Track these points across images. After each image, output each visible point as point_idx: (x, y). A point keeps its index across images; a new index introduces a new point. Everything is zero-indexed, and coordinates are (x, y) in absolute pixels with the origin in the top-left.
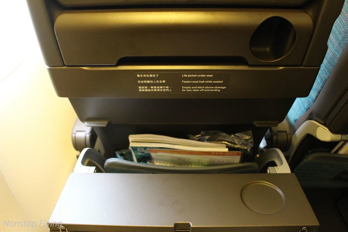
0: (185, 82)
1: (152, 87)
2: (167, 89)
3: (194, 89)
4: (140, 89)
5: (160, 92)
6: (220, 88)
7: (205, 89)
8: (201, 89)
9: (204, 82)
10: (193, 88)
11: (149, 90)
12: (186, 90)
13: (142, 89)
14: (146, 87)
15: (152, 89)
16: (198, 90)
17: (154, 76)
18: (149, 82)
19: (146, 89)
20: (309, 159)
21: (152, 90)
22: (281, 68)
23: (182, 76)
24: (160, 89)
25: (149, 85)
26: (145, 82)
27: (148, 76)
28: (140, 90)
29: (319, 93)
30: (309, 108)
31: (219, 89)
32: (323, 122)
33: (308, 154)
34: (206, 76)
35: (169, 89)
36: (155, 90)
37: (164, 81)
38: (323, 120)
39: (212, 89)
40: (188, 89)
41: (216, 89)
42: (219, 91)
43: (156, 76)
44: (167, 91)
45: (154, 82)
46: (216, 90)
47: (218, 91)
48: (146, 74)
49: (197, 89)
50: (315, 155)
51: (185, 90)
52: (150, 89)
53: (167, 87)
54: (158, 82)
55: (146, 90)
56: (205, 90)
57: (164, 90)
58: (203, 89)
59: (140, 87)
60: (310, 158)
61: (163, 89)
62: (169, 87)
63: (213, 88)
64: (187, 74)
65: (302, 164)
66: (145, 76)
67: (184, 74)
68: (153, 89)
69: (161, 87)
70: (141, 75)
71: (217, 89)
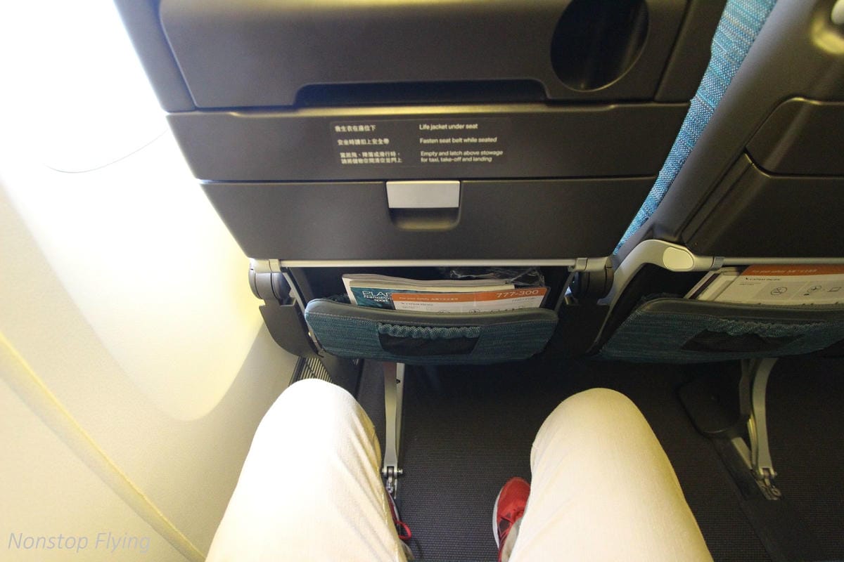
0: (425, 141)
1: (365, 154)
2: (393, 157)
3: (444, 157)
4: (343, 158)
5: (380, 164)
6: (491, 153)
7: (463, 156)
8: (457, 157)
9: (460, 140)
10: (441, 154)
11: (361, 161)
12: (428, 160)
13: (346, 158)
14: (354, 154)
15: (365, 157)
16: (450, 160)
17: (367, 128)
18: (358, 142)
19: (355, 158)
20: (644, 310)
21: (366, 161)
22: (612, 107)
23: (420, 128)
24: (380, 158)
25: (359, 150)
26: (352, 142)
27: (355, 128)
28: (344, 162)
29: (668, 187)
30: (647, 219)
31: (489, 156)
32: (675, 239)
33: (642, 303)
34: (465, 127)
35: (397, 157)
36: (372, 161)
37: (386, 141)
38: (675, 236)
39: (476, 156)
40: (432, 157)
41: (484, 156)
42: (490, 160)
43: (371, 128)
44: (394, 162)
45: (367, 142)
46: (484, 159)
47: (487, 162)
48: (352, 125)
49: (449, 157)
50: (656, 302)
51: (426, 160)
52: (362, 157)
53: (393, 154)
54: (375, 141)
55: (355, 161)
56: (464, 160)
57: (388, 161)
58: (460, 156)
59: (343, 155)
60: (647, 307)
61: (385, 157)
62: (397, 153)
63: (477, 153)
64: (429, 124)
65: (631, 318)
66: (349, 128)
67: (423, 123)
68: (368, 158)
69: (382, 154)
70: (343, 128)
71: (486, 157)
